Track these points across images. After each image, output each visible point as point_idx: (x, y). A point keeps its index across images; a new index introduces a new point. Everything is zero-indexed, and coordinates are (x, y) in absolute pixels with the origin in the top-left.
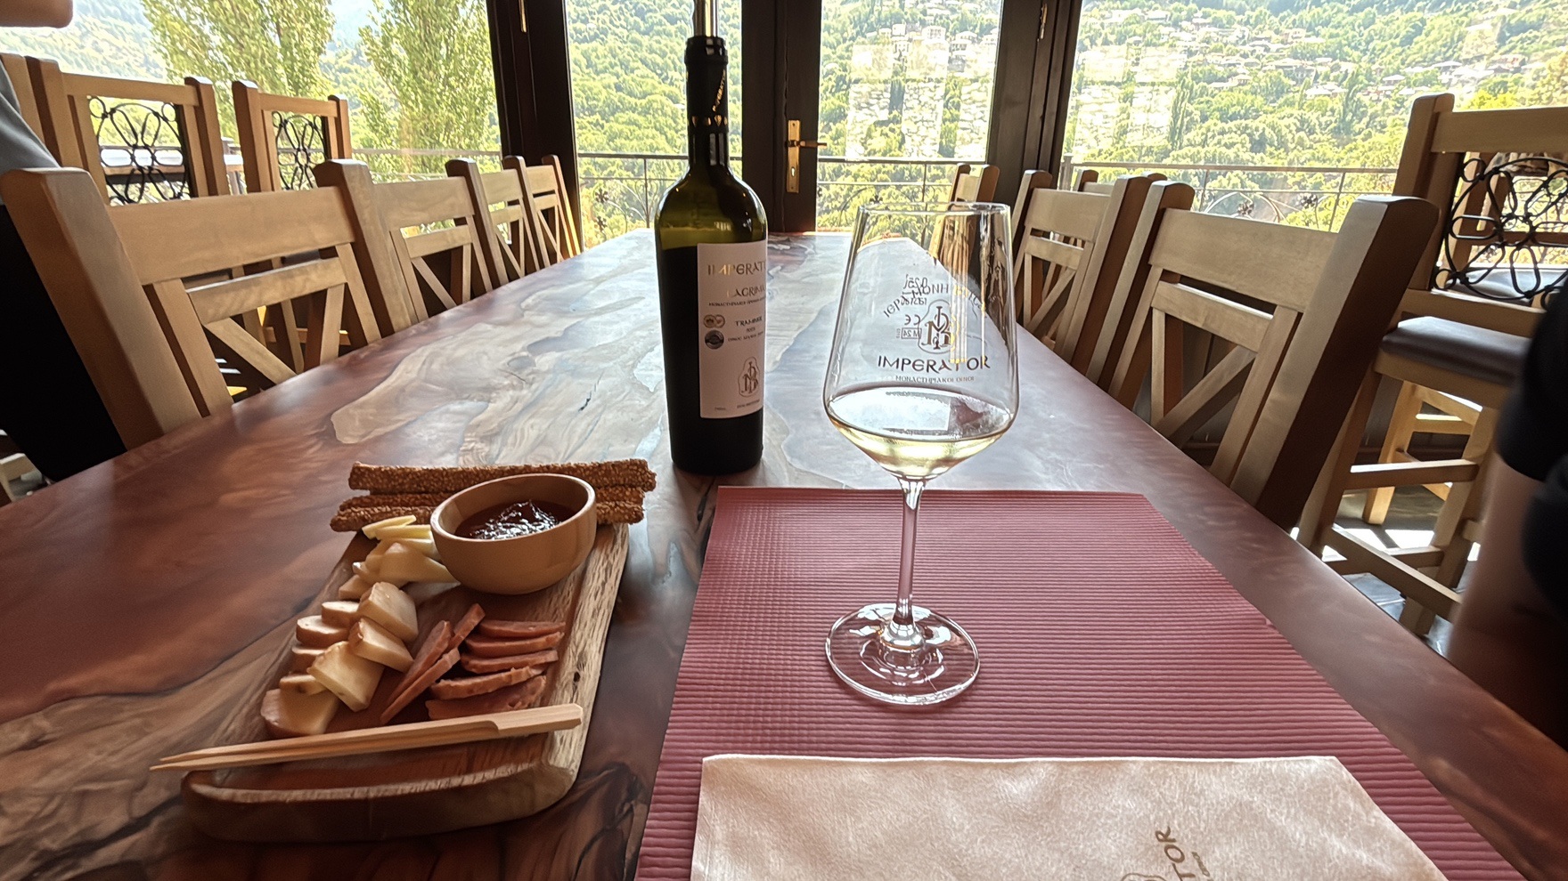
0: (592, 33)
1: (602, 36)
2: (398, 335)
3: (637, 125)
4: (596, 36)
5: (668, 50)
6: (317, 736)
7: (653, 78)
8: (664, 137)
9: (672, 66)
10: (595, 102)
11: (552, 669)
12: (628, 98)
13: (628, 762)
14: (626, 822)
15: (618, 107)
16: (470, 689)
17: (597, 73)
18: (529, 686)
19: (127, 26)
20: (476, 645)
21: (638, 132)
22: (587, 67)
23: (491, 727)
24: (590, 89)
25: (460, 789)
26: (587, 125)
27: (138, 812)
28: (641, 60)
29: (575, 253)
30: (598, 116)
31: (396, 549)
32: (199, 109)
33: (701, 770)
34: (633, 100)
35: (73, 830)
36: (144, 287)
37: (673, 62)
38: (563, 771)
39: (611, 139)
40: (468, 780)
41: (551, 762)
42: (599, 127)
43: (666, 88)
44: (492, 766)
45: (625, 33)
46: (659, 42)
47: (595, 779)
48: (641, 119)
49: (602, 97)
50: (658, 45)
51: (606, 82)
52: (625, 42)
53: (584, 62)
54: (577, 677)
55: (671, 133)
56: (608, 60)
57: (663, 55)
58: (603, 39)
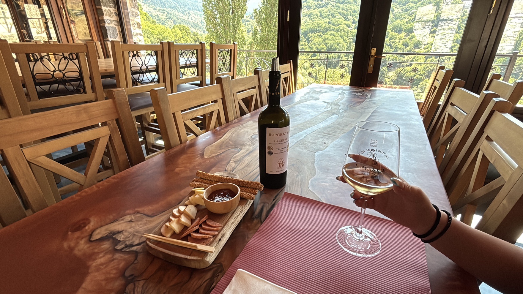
0: (323, 5)
1: (327, 5)
2: (229, 123)
3: (333, 35)
5: (349, 9)
6: (168, 239)
7: (342, 19)
8: (342, 39)
9: (350, 14)
10: (321, 28)
11: (215, 236)
12: (332, 26)
13: (223, 264)
14: (216, 278)
15: (328, 29)
16: (196, 237)
17: (323, 18)
18: (209, 239)
19: (198, 12)
20: (203, 226)
21: (334, 38)
22: (320, 16)
23: (196, 247)
24: (320, 24)
25: (186, 259)
26: (317, 36)
27: (141, 242)
28: (339, 13)
29: (293, 92)
30: (321, 33)
31: (197, 196)
32: (201, 50)
33: (236, 272)
34: (333, 27)
35: (131, 241)
36: (173, 113)
37: (350, 13)
38: (208, 262)
39: (324, 40)
40: (189, 257)
41: (205, 259)
42: (321, 36)
43: (346, 22)
44: (194, 256)
45: (335, 3)
46: (346, 6)
47: (215, 265)
48: (335, 33)
49: (323, 26)
50: (346, 7)
51: (325, 21)
52: (334, 7)
53: (319, 14)
54: (220, 240)
55: (345, 38)
56: (327, 13)
57: (347, 11)
58: (326, 6)
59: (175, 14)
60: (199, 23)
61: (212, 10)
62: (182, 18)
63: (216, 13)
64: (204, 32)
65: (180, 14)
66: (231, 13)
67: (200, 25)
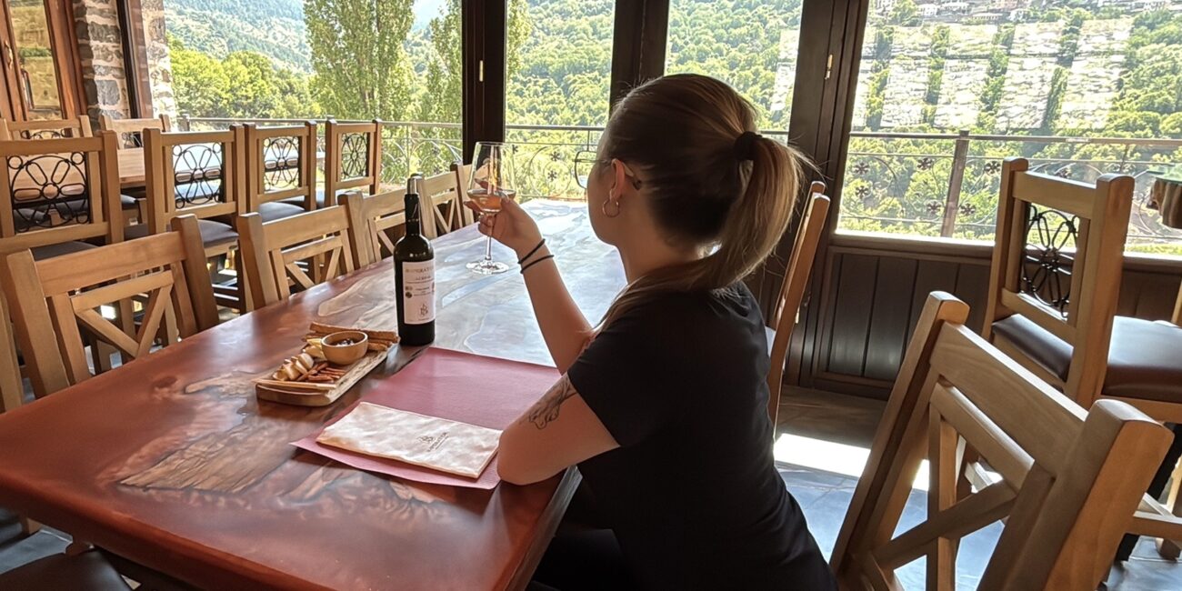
0: (600, 7)
2: (360, 270)
4: (603, 9)
11: (338, 379)
16: (315, 379)
17: (600, 39)
18: (331, 381)
19: (293, 22)
20: (322, 371)
22: (593, 34)
23: (316, 386)
24: (592, 52)
25: (305, 396)
30: (596, 73)
31: (313, 347)
36: (269, 252)
38: (330, 399)
41: (328, 395)
42: (596, 82)
47: (337, 403)
49: (602, 58)
53: (590, 30)
54: (342, 383)
58: (608, 12)
59: (232, 25)
60: (293, 47)
61: (328, 21)
62: (251, 34)
63: (336, 27)
64: (306, 68)
65: (244, 26)
66: (374, 27)
67: (296, 51)
